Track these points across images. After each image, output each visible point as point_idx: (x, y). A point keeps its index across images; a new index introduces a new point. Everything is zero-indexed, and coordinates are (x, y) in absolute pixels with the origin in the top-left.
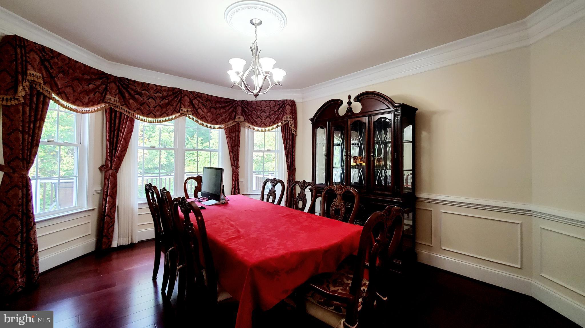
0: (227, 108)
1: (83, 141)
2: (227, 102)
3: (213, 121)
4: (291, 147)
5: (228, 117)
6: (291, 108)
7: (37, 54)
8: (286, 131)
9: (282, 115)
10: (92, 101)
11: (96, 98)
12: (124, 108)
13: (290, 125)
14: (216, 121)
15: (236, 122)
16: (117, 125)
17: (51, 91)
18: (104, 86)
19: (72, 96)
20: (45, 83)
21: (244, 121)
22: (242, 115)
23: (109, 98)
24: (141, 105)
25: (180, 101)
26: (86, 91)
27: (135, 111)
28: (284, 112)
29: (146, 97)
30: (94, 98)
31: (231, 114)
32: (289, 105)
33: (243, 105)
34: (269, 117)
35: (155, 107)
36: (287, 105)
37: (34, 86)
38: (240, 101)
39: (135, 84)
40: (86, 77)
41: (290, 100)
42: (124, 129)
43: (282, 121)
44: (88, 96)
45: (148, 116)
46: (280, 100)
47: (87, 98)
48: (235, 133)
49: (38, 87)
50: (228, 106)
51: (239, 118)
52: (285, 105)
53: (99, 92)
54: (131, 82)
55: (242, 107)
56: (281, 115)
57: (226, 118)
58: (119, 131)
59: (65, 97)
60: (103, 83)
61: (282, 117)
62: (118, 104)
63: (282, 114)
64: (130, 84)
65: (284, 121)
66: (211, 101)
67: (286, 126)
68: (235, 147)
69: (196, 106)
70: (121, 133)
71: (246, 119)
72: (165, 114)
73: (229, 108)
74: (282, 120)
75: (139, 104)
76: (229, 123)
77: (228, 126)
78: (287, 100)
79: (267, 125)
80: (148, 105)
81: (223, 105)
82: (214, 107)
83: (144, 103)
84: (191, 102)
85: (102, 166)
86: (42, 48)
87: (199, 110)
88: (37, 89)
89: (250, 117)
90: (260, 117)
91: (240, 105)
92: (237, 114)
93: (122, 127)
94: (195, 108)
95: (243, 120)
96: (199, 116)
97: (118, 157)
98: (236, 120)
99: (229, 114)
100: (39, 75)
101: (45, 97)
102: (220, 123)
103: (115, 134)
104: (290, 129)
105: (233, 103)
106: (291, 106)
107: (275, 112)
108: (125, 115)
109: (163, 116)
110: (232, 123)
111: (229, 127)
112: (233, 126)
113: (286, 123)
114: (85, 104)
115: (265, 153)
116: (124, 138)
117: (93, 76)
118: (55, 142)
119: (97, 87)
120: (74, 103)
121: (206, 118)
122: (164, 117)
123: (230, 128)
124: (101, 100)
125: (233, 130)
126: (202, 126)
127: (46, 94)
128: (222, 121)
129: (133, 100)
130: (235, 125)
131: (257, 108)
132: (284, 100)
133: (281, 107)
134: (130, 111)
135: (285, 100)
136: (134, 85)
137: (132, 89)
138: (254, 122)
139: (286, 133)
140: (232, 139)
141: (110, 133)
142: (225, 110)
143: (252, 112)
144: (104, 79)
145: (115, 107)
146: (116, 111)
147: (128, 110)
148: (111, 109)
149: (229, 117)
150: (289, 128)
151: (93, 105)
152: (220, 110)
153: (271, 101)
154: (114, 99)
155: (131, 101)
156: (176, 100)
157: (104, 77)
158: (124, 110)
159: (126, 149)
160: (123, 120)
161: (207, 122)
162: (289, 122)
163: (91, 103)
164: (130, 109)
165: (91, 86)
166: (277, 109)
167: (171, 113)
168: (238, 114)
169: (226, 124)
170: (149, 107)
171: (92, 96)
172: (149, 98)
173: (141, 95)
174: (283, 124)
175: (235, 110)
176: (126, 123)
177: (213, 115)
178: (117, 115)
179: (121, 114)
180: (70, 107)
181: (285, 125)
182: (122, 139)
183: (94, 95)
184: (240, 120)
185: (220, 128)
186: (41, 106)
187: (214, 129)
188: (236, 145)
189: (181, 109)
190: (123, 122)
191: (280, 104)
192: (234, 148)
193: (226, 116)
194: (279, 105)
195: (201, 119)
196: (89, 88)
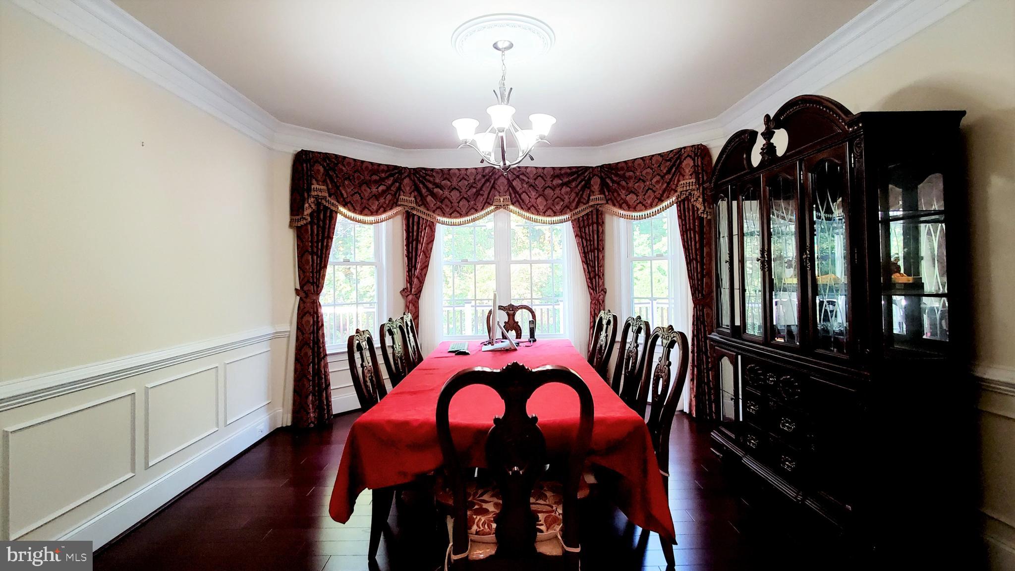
0: (574, 184)
1: (382, 259)
2: (572, 174)
3: (547, 211)
4: (698, 247)
5: (574, 200)
6: (694, 162)
7: (321, 165)
8: (687, 213)
9: (676, 181)
10: (383, 207)
11: (387, 202)
12: (422, 209)
13: (692, 200)
14: (553, 211)
15: (591, 206)
16: (415, 234)
17: (337, 204)
18: (397, 184)
19: (359, 205)
20: (330, 196)
21: (605, 204)
22: (602, 192)
23: (402, 199)
24: (442, 202)
25: (493, 187)
26: (375, 195)
27: (434, 212)
28: (681, 174)
29: (448, 189)
30: (385, 203)
31: (581, 193)
32: (691, 157)
33: (603, 174)
34: (651, 189)
35: (458, 202)
36: (686, 158)
37: (320, 201)
38: (598, 167)
39: (434, 174)
40: (375, 177)
41: (693, 146)
42: (423, 238)
43: (676, 194)
44: (378, 201)
45: (450, 216)
46: (671, 151)
47: (377, 203)
48: (591, 227)
49: (324, 202)
50: (574, 180)
51: (597, 198)
52: (680, 160)
53: (390, 194)
54: (429, 172)
55: (601, 178)
56: (674, 180)
57: (570, 203)
58: (418, 241)
59: (351, 208)
60: (395, 181)
61: (677, 186)
62: (414, 205)
63: (676, 179)
64: (427, 175)
65: (681, 194)
66: (544, 177)
67: (686, 202)
68: (593, 253)
69: (518, 189)
70: (420, 243)
71: (609, 200)
72: (473, 211)
73: (577, 183)
74: (676, 191)
75: (439, 201)
76: (578, 210)
77: (576, 217)
78: (685, 148)
79: (647, 205)
80: (449, 200)
81: (566, 180)
82: (549, 187)
83: (445, 198)
84: (510, 184)
85: (404, 290)
86: (326, 156)
87: (524, 196)
88: (323, 204)
89: (615, 194)
90: (633, 193)
91: (597, 176)
92: (591, 193)
93: (421, 237)
94: (517, 192)
95: (604, 202)
96: (525, 206)
97: (418, 278)
98: (591, 203)
99: (577, 194)
100: (324, 187)
101: (332, 211)
102: (561, 212)
103: (414, 246)
104: (696, 209)
105: (584, 173)
106: (694, 160)
107: (663, 177)
108: (423, 219)
109: (470, 213)
110: (583, 210)
111: (579, 218)
112: (587, 214)
113: (684, 196)
114: (374, 212)
115: (653, 261)
116: (423, 251)
117: (383, 175)
118: (351, 260)
119: (389, 188)
120: (361, 213)
121: (535, 207)
122: (472, 214)
123: (581, 219)
124: (394, 204)
125: (586, 222)
126: (531, 220)
127: (333, 208)
128: (563, 209)
129: (432, 197)
130: (592, 211)
131: (627, 174)
132: (679, 149)
133: (674, 165)
134: (428, 212)
135: (681, 149)
136: (432, 176)
137: (430, 181)
138: (623, 203)
139: (685, 216)
140: (586, 240)
141: (407, 245)
142: (570, 188)
143: (618, 183)
144: (396, 175)
145: (411, 209)
146: (414, 215)
147: (426, 212)
148: (407, 212)
149: (577, 199)
150: (693, 205)
151: (385, 211)
152: (560, 190)
153: (653, 156)
154: (408, 200)
155: (429, 198)
156: (488, 185)
157: (396, 173)
158: (420, 212)
159: (427, 266)
160: (422, 226)
161: (538, 213)
162: (690, 194)
163: (382, 209)
164: (428, 210)
165: (381, 188)
166: (665, 171)
167: (481, 208)
168: (593, 192)
169: (572, 213)
170: (451, 203)
171: (382, 200)
172: (452, 189)
173: (441, 187)
174: (679, 199)
175: (588, 185)
176: (425, 229)
177: (547, 200)
178: (415, 220)
179: (419, 217)
180: (357, 219)
181: (684, 201)
182: (421, 253)
183: (385, 198)
184: (598, 202)
185: (561, 222)
186: (328, 221)
187: (551, 224)
188: (594, 249)
189: (495, 198)
190: (422, 229)
191: (672, 158)
192: (591, 256)
193: (571, 200)
194: (670, 160)
195: (528, 210)
196: (378, 191)
